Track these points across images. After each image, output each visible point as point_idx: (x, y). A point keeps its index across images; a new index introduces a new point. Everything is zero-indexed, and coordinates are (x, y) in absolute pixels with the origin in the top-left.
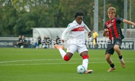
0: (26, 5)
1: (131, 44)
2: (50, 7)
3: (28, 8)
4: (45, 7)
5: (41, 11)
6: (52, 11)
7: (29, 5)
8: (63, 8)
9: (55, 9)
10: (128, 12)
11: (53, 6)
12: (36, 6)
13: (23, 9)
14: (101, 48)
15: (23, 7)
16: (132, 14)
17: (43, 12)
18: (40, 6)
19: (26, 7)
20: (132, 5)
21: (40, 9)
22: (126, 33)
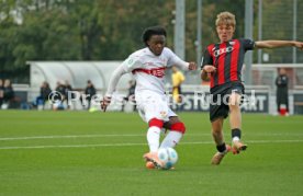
0: (14, 9)
1: (262, 98)
2: (71, 13)
3: (20, 14)
4: (60, 12)
5: (49, 21)
6: (77, 22)
7: (20, 9)
8: (100, 15)
9: (83, 17)
10: (255, 24)
11: (78, 11)
12: (38, 10)
13: (8, 17)
14: (192, 109)
15: (7, 12)
16: (263, 30)
17: (54, 23)
18: (48, 12)
19: (14, 12)
20: (264, 8)
21: (48, 16)
22: (251, 75)
